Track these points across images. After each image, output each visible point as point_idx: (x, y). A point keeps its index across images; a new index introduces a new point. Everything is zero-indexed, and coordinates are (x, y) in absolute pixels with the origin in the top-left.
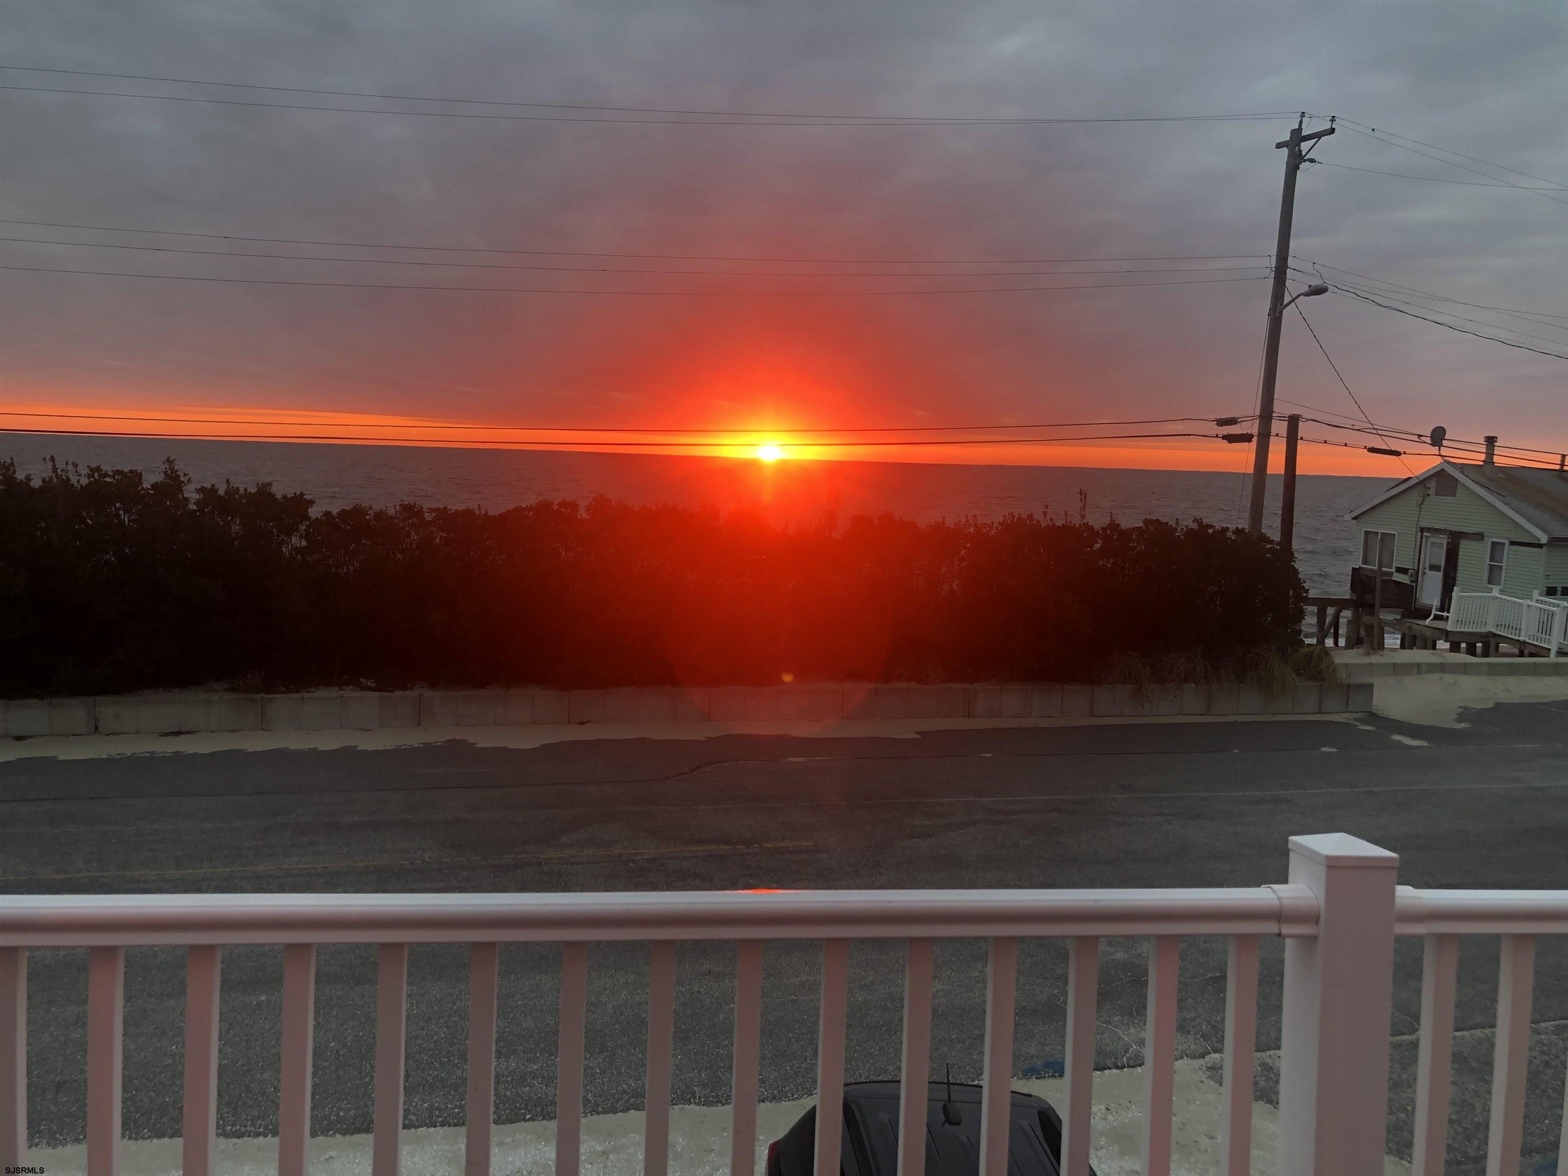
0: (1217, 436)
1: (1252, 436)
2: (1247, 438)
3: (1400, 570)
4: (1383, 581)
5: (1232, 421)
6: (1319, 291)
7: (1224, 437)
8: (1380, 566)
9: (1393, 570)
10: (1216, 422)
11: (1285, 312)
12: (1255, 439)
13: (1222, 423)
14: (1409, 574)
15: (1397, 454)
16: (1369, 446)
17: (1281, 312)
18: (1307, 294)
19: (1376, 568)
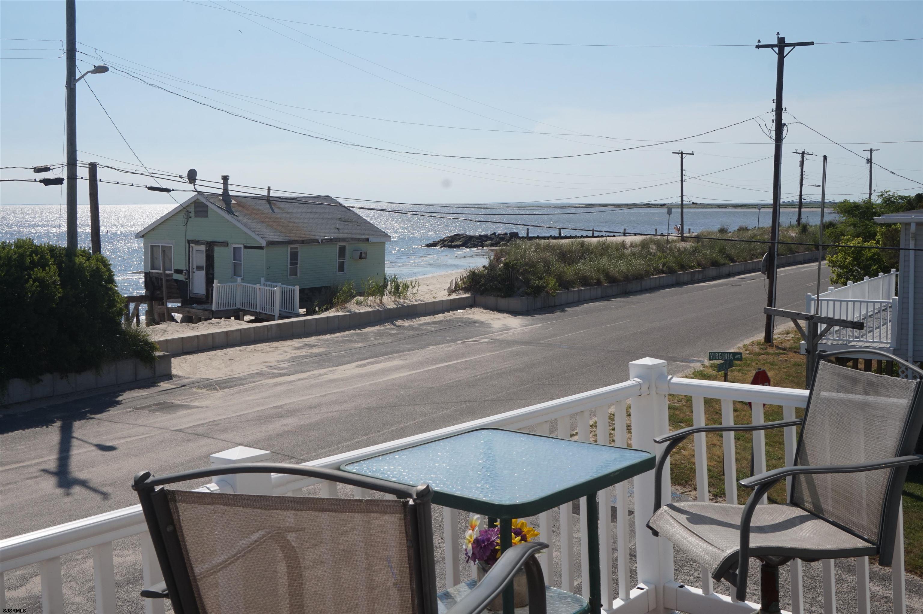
0: (35, 180)
1: (63, 180)
2: (58, 181)
3: (178, 272)
4: (167, 281)
5: (46, 169)
6: (101, 69)
7: (41, 181)
8: (164, 270)
9: (173, 272)
10: (33, 170)
11: (78, 84)
12: (65, 182)
13: (38, 170)
14: (184, 274)
15: (167, 190)
16: (149, 185)
17: (75, 85)
18: (92, 72)
19: (161, 272)
